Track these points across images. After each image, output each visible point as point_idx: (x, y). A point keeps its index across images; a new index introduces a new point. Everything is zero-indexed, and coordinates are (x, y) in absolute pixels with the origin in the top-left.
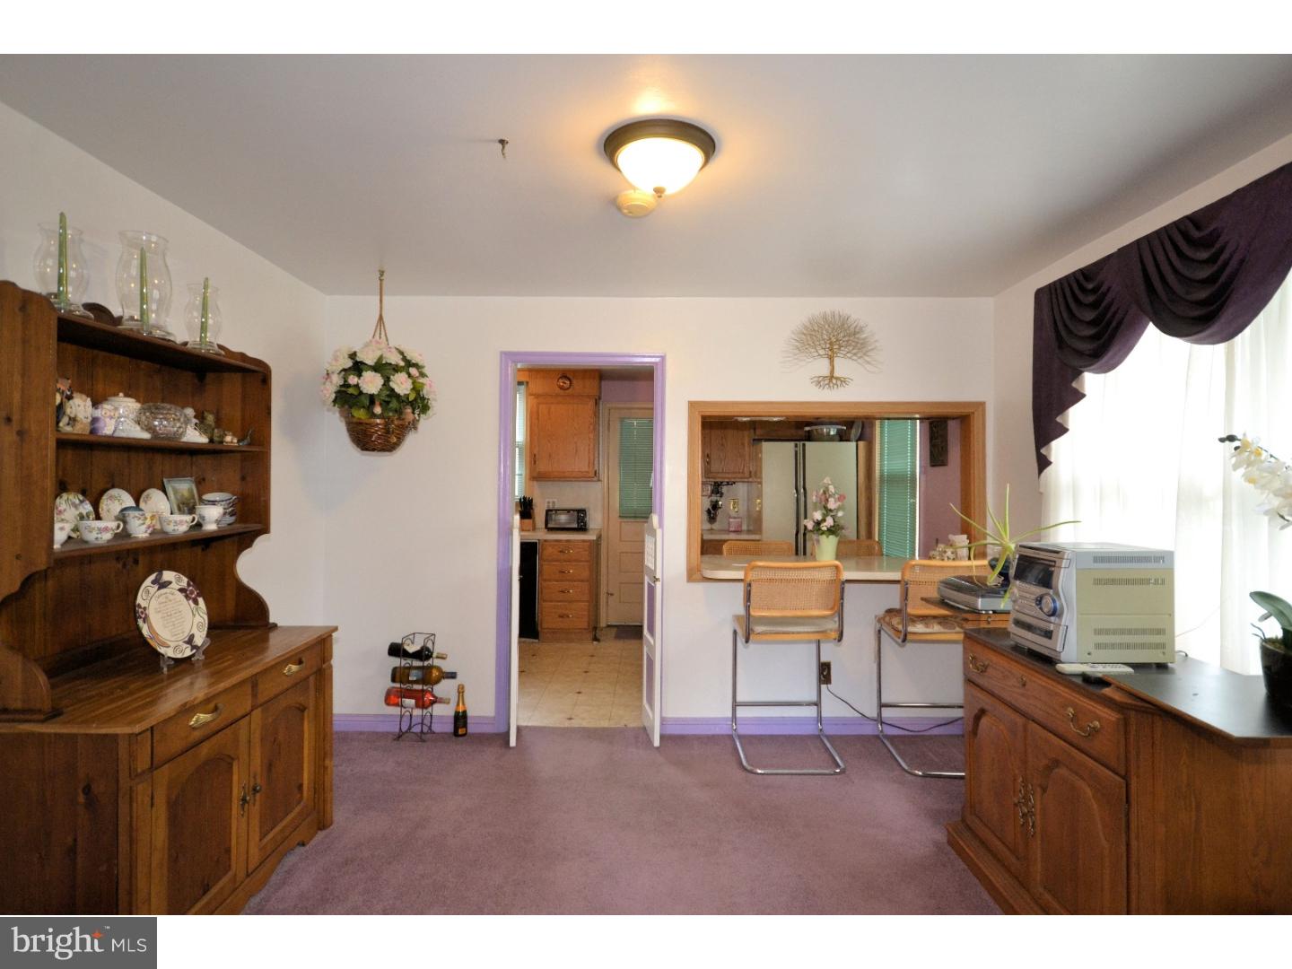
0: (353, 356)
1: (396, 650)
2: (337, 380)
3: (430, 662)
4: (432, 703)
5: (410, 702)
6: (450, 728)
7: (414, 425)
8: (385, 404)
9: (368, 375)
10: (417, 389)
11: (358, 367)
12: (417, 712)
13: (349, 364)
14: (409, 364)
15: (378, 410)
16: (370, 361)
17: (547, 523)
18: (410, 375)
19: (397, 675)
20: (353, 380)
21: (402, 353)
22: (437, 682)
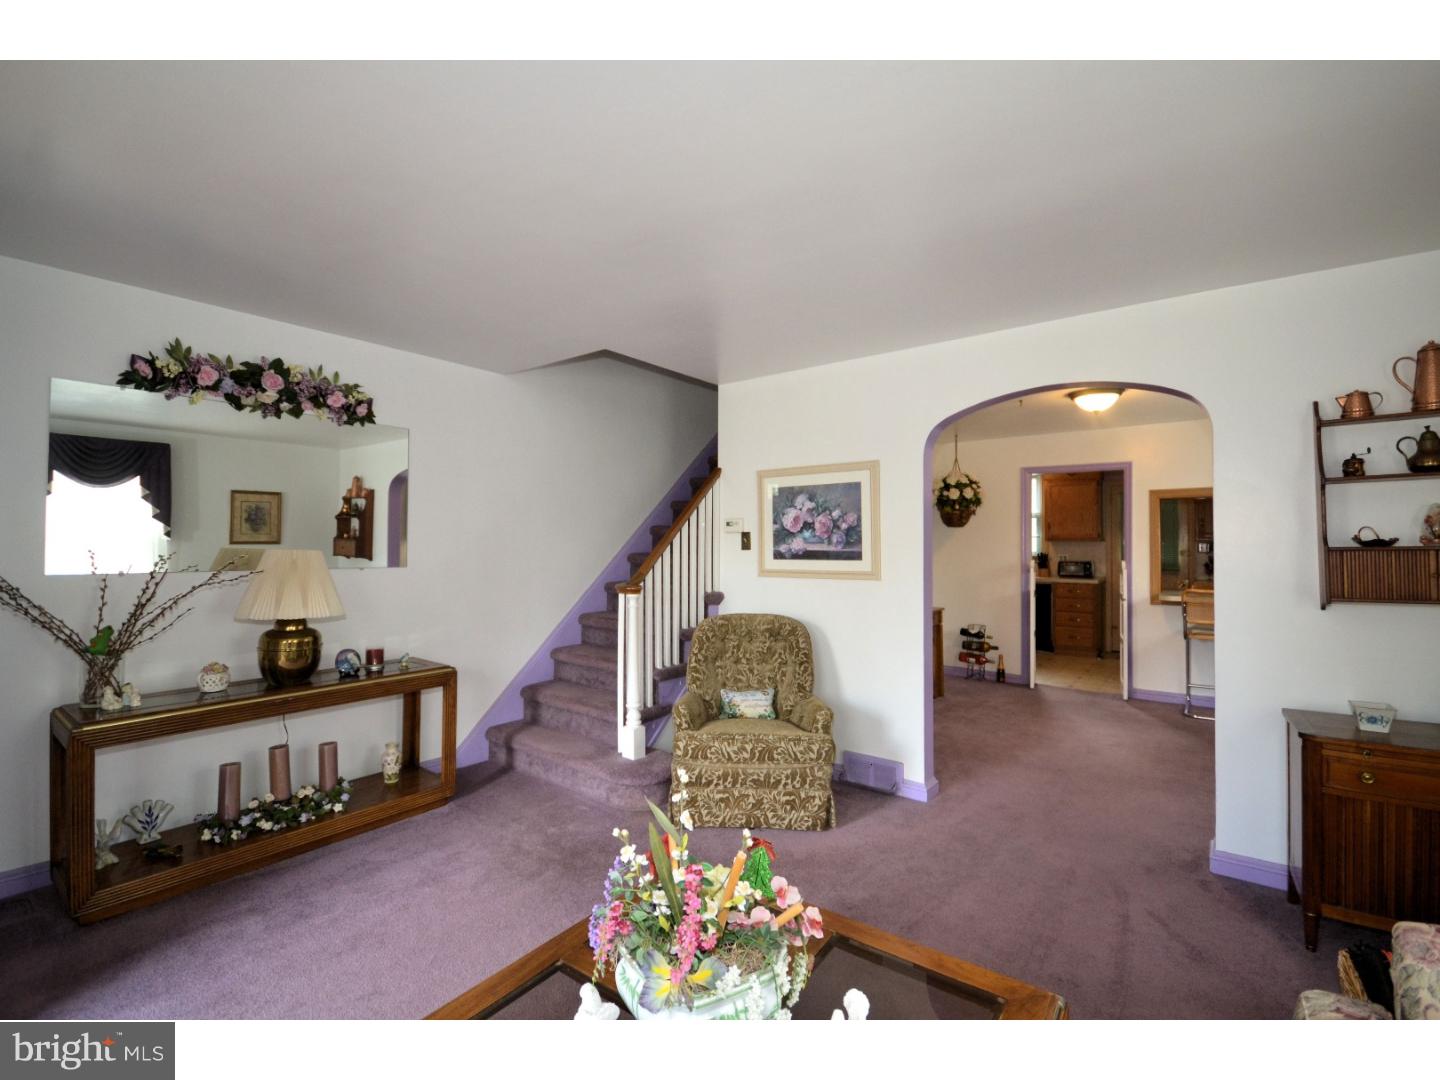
0: (944, 481)
1: (964, 632)
2: (937, 493)
3: (982, 640)
4: (985, 662)
5: (972, 660)
6: (994, 678)
7: (974, 512)
8: (960, 504)
9: (953, 490)
10: (976, 494)
11: (947, 487)
12: (976, 667)
13: (942, 485)
14: (972, 482)
15: (957, 507)
16: (953, 483)
17: (1059, 572)
18: (973, 488)
19: (966, 645)
20: (945, 493)
21: (967, 477)
22: (987, 650)
